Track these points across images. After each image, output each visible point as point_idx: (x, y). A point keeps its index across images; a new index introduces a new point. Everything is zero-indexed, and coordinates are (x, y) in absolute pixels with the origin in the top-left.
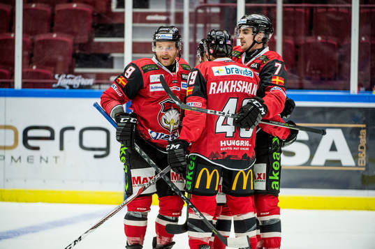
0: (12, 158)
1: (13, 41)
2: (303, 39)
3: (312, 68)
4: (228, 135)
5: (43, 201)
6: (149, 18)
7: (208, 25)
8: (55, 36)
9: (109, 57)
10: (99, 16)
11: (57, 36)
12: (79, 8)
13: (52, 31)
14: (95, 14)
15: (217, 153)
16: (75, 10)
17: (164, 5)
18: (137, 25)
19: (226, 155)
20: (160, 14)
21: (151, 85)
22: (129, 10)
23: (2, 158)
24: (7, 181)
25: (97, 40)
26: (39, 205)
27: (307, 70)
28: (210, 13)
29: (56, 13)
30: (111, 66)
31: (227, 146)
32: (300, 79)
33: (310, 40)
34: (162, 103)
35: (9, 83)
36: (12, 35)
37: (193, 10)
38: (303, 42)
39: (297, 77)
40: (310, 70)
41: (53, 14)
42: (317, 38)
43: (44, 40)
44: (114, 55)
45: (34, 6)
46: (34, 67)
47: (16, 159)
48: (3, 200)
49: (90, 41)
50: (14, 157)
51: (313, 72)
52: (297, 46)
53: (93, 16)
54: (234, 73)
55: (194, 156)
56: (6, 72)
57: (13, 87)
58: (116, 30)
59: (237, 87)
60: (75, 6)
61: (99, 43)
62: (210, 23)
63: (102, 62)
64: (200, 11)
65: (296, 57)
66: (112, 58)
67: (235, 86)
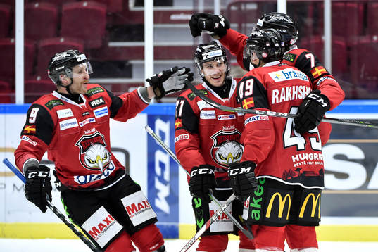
0: (14, 185)
1: (13, 47)
2: (356, 39)
3: (366, 74)
4: (299, 148)
5: (52, 237)
6: (173, 17)
7: (243, 25)
8: (62, 40)
9: (127, 64)
10: (114, 16)
11: (65, 41)
12: (90, 7)
13: (59, 35)
14: (110, 14)
15: (290, 171)
16: (86, 9)
17: (192, 3)
18: (160, 26)
19: (301, 172)
20: (186, 12)
21: (61, 123)
22: (149, 8)
23: (3, 186)
24: (9, 213)
25: (112, 44)
26: (48, 241)
27: (362, 76)
28: (245, 10)
29: (63, 13)
30: (130, 76)
31: (301, 161)
32: (354, 87)
33: (364, 40)
34: (78, 144)
35: (9, 97)
36: (12, 41)
37: (225, 7)
38: (355, 43)
39: (350, 84)
40: (364, 76)
41: (60, 15)
42: (372, 39)
43: (49, 46)
44: (133, 62)
45: (37, 5)
46: (39, 78)
47: (19, 188)
48: (4, 236)
49: (105, 45)
50: (17, 185)
51: (369, 78)
52: (349, 48)
53: (108, 16)
54: (294, 78)
55: (262, 179)
56: (6, 84)
57: (14, 102)
58: (134, 32)
59: (299, 93)
60: (85, 4)
61: (115, 48)
62: (246, 22)
63: (118, 70)
64: (233, 8)
65: (349, 61)
66: (131, 66)
67: (296, 93)
